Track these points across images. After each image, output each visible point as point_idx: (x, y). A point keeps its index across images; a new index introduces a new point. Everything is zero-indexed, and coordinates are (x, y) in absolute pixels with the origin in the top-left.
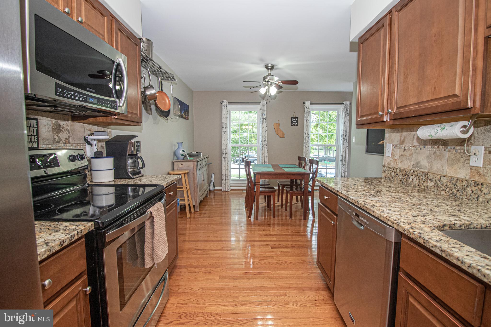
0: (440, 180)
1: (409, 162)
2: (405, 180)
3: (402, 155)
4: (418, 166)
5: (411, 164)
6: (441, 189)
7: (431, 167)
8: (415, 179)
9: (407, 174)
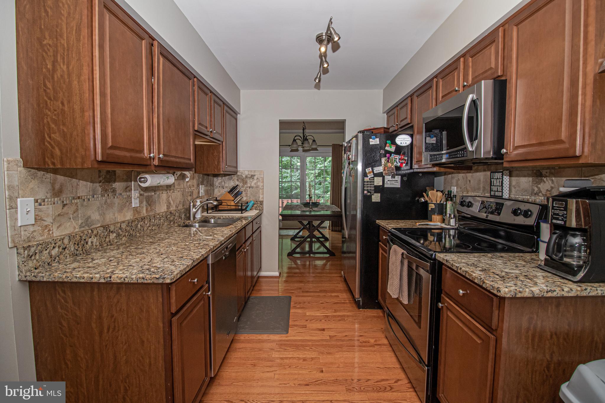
0: (121, 228)
1: (74, 223)
2: (80, 249)
3: (59, 215)
4: (88, 222)
5: (77, 224)
6: (122, 235)
7: (104, 219)
8: (95, 240)
9: (83, 238)
